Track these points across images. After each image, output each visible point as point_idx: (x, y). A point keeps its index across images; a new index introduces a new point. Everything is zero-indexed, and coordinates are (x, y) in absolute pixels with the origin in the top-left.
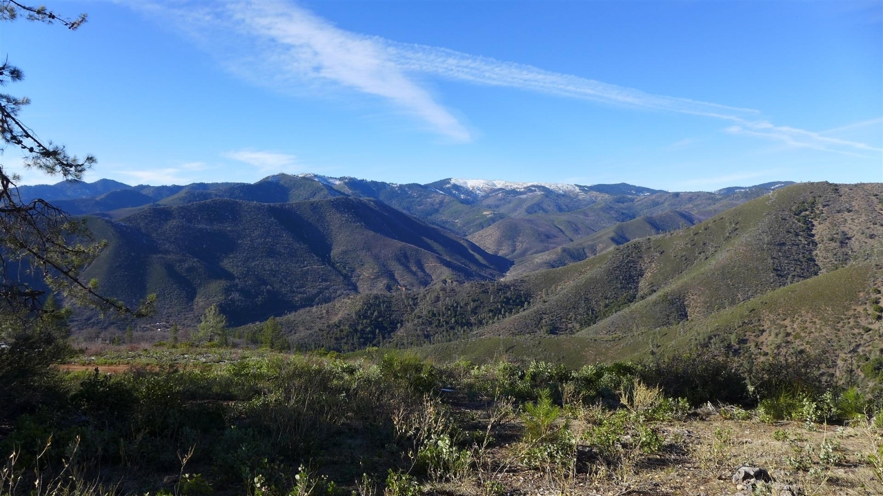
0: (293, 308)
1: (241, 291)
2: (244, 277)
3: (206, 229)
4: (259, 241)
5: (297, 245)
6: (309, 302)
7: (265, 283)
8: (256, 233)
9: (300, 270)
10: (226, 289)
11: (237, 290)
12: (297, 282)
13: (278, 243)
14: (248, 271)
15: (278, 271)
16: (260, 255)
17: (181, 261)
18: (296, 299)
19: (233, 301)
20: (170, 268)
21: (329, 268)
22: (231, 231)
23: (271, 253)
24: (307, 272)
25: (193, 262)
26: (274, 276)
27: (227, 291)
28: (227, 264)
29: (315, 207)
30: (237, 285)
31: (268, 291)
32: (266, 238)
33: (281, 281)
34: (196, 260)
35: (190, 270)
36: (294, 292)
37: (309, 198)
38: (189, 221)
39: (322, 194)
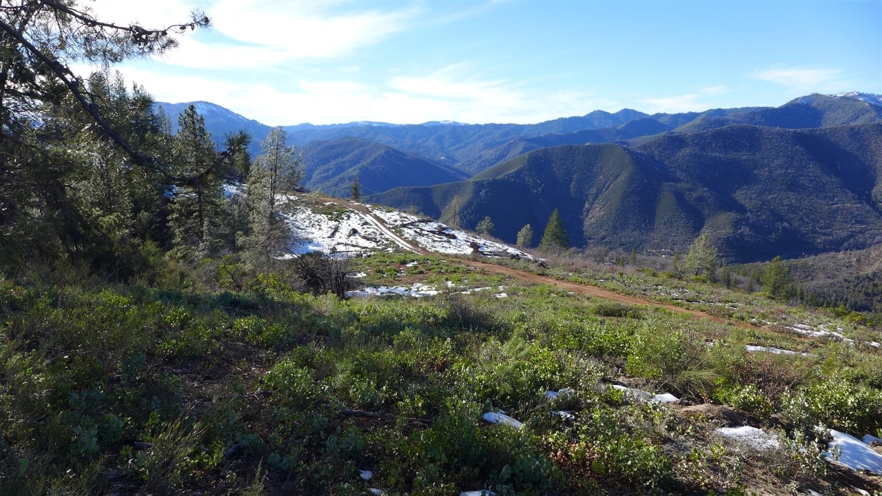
0: (814, 250)
1: (753, 226)
2: (757, 211)
3: (720, 158)
4: (780, 171)
5: (825, 179)
6: (835, 246)
7: (781, 219)
8: (777, 162)
9: (827, 207)
10: (735, 222)
11: (748, 225)
12: (822, 221)
13: (801, 176)
14: (762, 205)
15: (797, 207)
16: (778, 187)
17: (691, 190)
18: (819, 241)
19: (742, 235)
20: (679, 196)
21: (868, 207)
22: (746, 160)
23: (793, 186)
24: (836, 211)
25: (703, 191)
26: (793, 212)
27: (737, 224)
28: (740, 196)
29: (855, 133)
30: (748, 219)
31: (784, 229)
32: (787, 169)
33: (801, 219)
34: (706, 189)
35: (700, 199)
36: (816, 232)
37: (848, 122)
38: (703, 149)
39: (867, 116)
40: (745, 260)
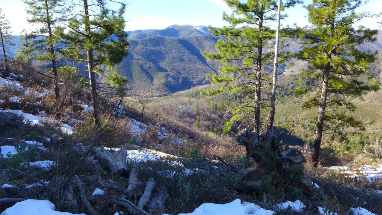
0: (195, 85)
1: (172, 77)
2: (172, 71)
3: (153, 49)
4: (176, 54)
5: (192, 56)
6: (200, 83)
7: (180, 74)
8: (174, 51)
9: (195, 68)
10: (166, 76)
11: (170, 77)
12: (194, 73)
13: (184, 56)
14: (173, 68)
15: (185, 68)
16: (177, 61)
17: (145, 64)
18: (195, 81)
19: (169, 81)
20: (141, 67)
21: (207, 67)
22: (163, 50)
23: (181, 60)
24: (198, 69)
25: (150, 64)
26: (184, 70)
27: (167, 77)
28: (163, 65)
29: (197, 39)
30: (169, 74)
31: (183, 77)
32: (178, 54)
33: (187, 73)
34: (151, 63)
35: (150, 67)
36: (193, 78)
37: (188, 36)
38: (146, 46)
39: (194, 33)
40: (173, 92)
